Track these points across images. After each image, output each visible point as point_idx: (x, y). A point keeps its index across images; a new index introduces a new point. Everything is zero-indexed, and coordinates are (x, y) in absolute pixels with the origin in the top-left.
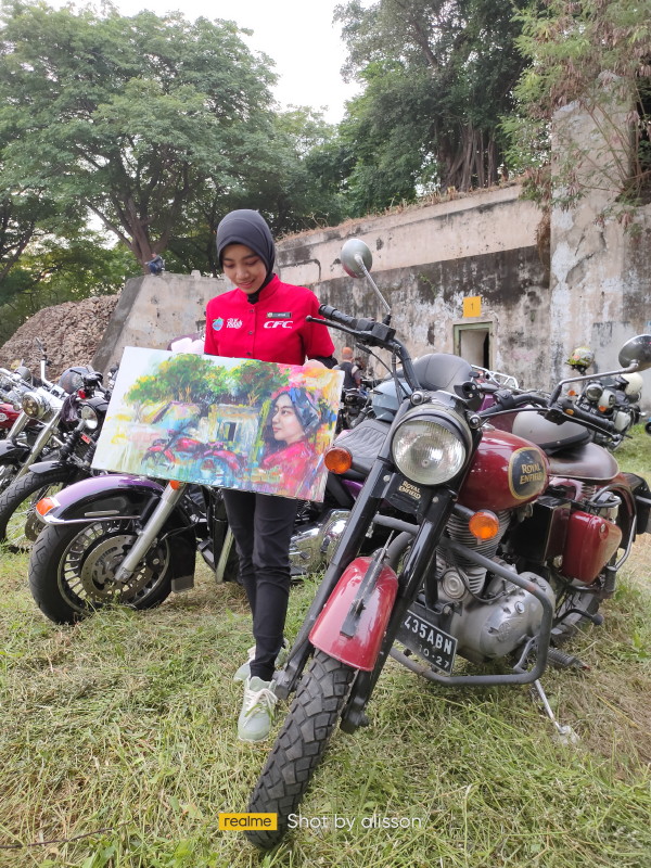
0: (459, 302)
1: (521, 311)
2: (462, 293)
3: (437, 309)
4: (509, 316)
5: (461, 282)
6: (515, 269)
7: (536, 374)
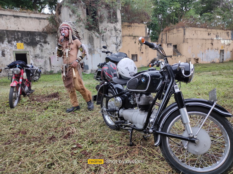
0: (15, 44)
1: (38, 49)
2: (16, 41)
3: (5, 45)
4: (34, 50)
5: (15, 38)
6: (34, 37)
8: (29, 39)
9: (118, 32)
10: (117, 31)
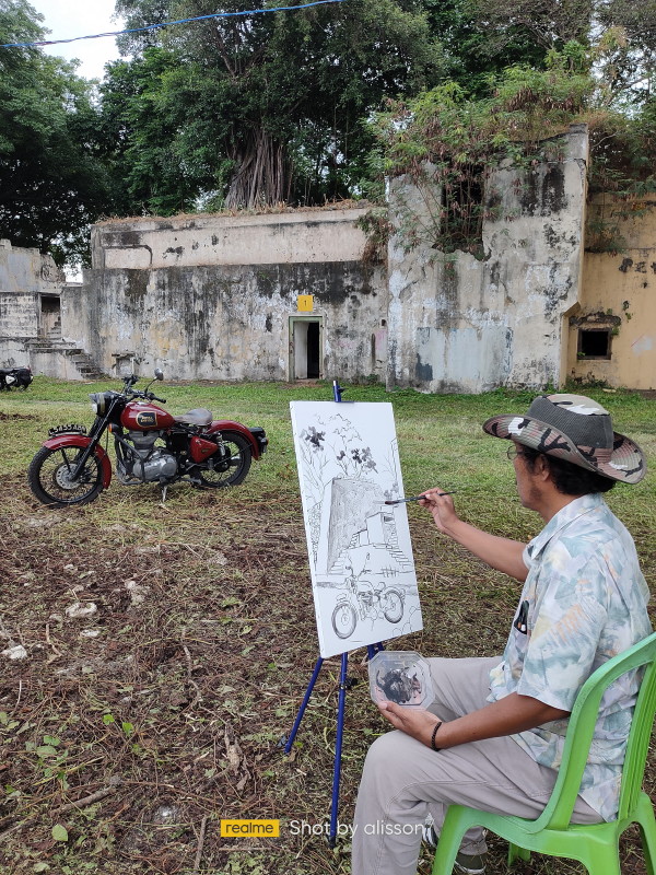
0: (294, 299)
1: (346, 310)
2: (297, 291)
3: (274, 302)
4: (336, 313)
5: (296, 282)
6: (341, 277)
7: (357, 358)
8: (328, 284)
9: (564, 245)
10: (558, 244)
